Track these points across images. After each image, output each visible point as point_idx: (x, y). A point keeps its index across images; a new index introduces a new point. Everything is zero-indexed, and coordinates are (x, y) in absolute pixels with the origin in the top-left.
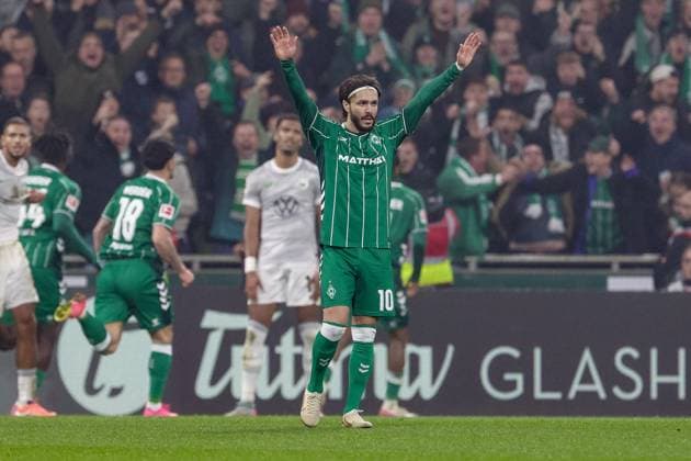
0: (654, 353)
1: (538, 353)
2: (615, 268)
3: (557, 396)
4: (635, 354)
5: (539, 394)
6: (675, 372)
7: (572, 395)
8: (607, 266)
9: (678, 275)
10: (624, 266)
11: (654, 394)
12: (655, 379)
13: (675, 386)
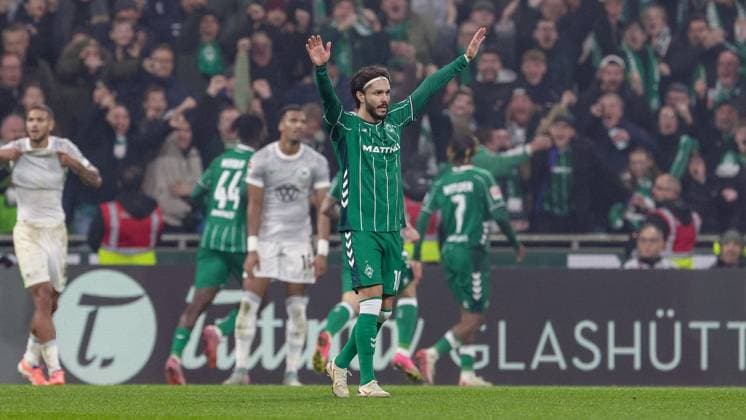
0: (611, 326)
1: (502, 326)
2: (575, 246)
3: (520, 366)
4: (593, 327)
5: (503, 365)
6: (631, 344)
7: (534, 365)
8: (568, 245)
9: (634, 253)
10: (583, 244)
11: (611, 365)
12: (613, 351)
13: (631, 357)
